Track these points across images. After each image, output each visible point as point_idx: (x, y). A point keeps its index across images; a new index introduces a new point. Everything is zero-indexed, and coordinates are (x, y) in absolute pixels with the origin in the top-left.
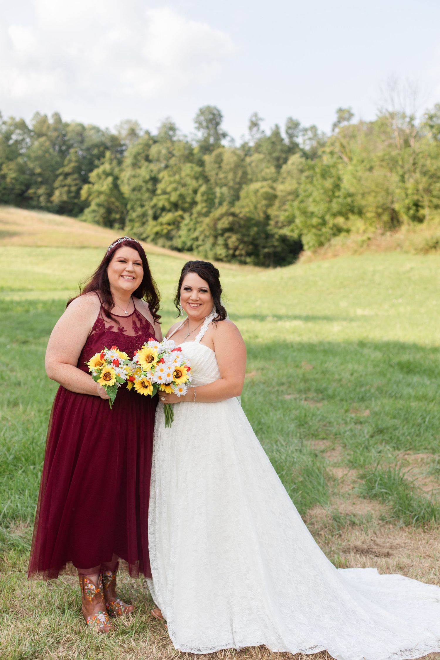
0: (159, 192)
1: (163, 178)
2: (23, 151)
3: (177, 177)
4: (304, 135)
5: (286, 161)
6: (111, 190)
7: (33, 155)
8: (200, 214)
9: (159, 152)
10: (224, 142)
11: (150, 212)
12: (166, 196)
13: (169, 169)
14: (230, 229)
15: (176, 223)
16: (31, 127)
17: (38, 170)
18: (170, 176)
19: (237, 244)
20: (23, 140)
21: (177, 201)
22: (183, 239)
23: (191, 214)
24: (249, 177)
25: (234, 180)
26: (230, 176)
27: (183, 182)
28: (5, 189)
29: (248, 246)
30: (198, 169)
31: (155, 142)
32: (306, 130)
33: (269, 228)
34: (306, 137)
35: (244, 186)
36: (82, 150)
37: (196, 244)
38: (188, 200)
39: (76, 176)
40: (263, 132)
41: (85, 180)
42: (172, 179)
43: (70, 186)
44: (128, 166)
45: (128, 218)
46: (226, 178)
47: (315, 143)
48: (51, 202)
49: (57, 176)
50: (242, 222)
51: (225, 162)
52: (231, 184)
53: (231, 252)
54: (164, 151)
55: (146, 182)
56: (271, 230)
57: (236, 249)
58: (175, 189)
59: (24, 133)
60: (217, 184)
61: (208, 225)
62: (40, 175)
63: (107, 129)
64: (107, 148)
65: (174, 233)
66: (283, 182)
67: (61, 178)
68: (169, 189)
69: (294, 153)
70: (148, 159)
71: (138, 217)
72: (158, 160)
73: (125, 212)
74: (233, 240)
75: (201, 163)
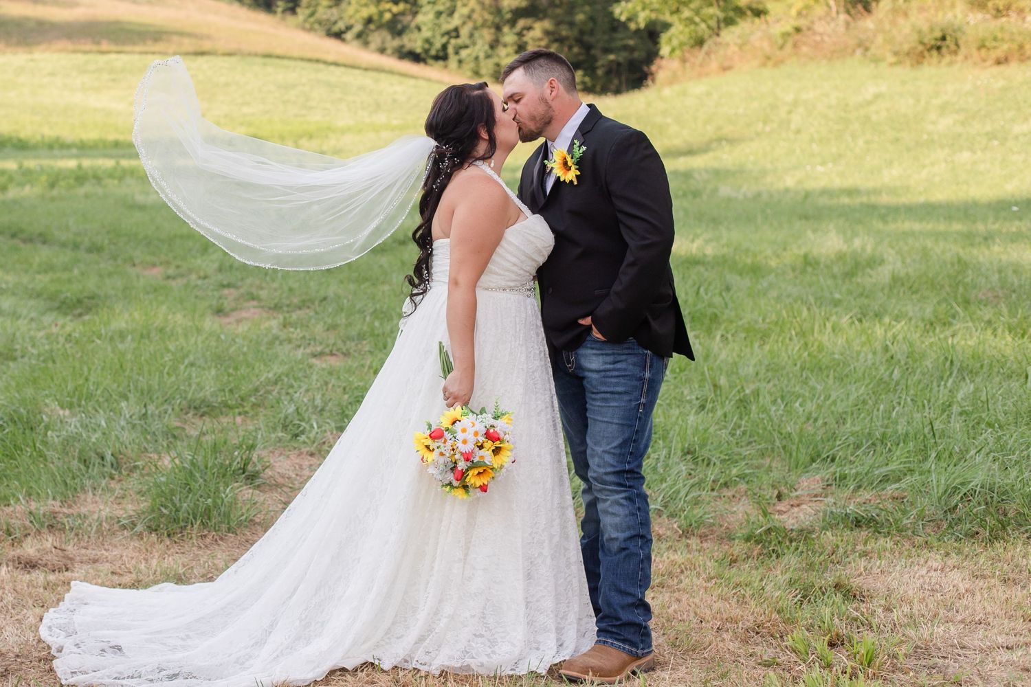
14: (529, 11)
19: (543, 43)
33: (618, 7)
37: (453, 43)
56: (621, 12)
65: (405, 20)
74: (536, 33)
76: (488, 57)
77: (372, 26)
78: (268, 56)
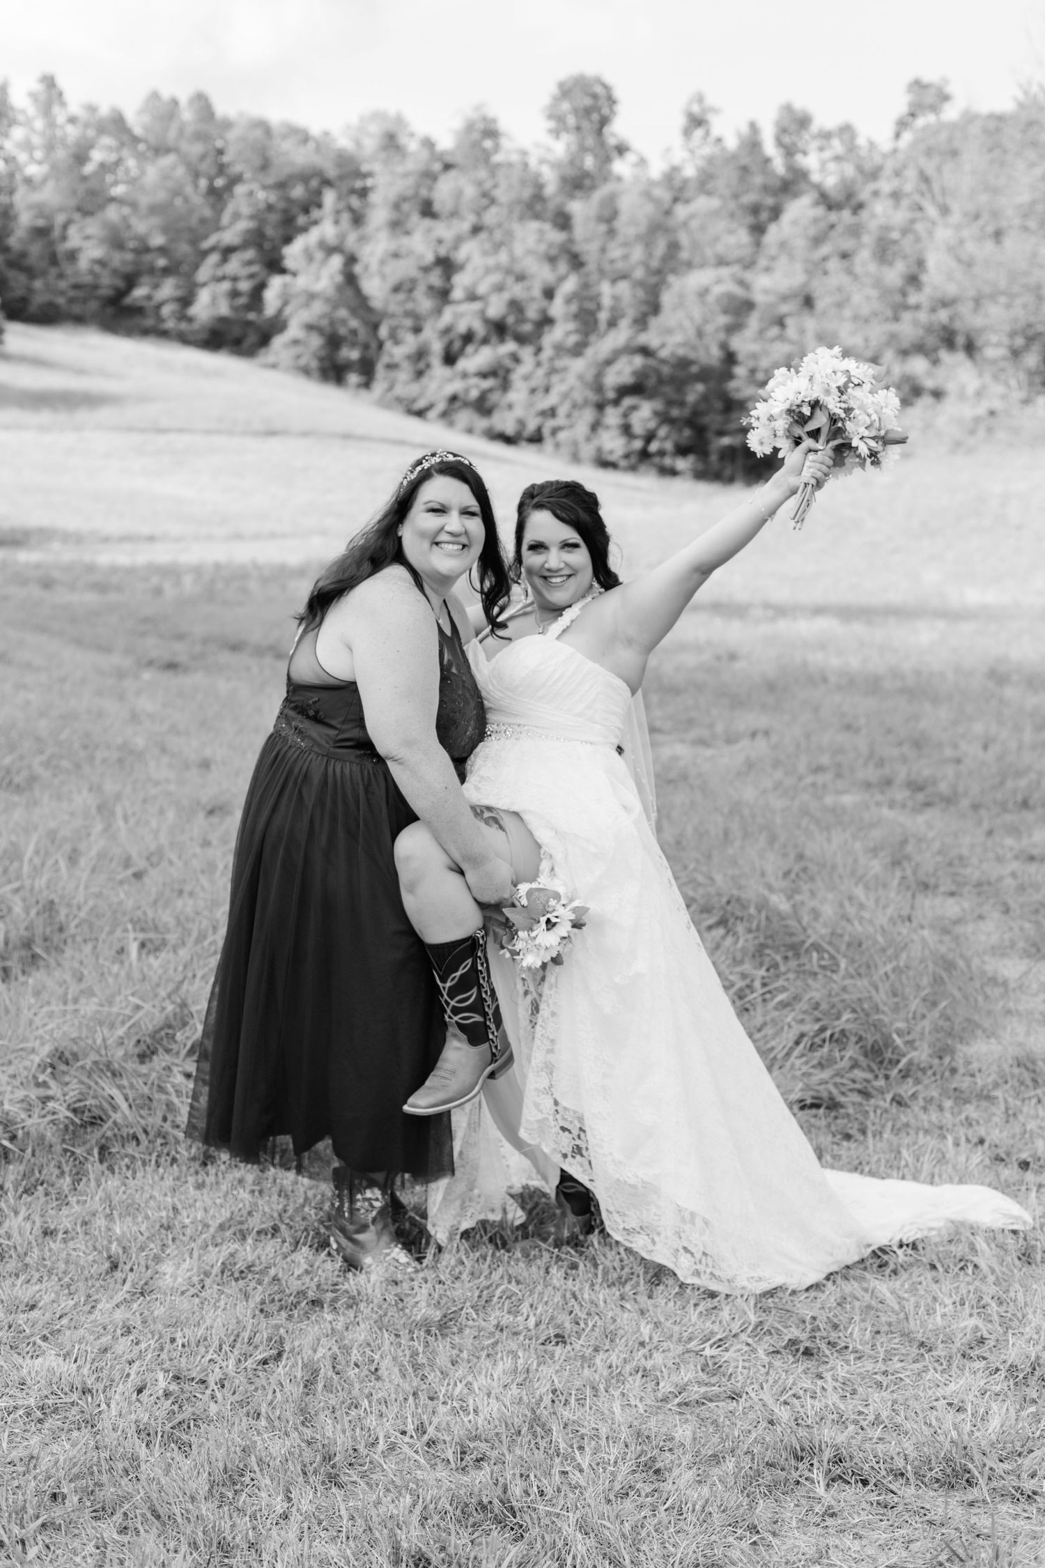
0: (457, 294)
1: (468, 259)
2: (119, 190)
3: (503, 257)
4: (821, 149)
5: (776, 213)
6: (339, 289)
7: (144, 201)
8: (559, 349)
9: (459, 194)
10: (620, 167)
11: (437, 347)
12: (477, 306)
13: (483, 235)
14: (636, 389)
15: (501, 373)
16: (138, 131)
17: (158, 240)
18: (485, 253)
19: (652, 425)
20: (118, 162)
21: (504, 318)
22: (518, 412)
23: (539, 350)
24: (684, 255)
25: (645, 264)
26: (637, 253)
27: (518, 268)
28: (76, 287)
29: (680, 430)
30: (557, 237)
31: (448, 167)
32: (826, 136)
33: (732, 385)
34: (828, 154)
35: (671, 278)
36: (265, 187)
37: (550, 424)
38: (532, 313)
39: (250, 254)
40: (719, 140)
41: (275, 265)
42: (491, 261)
43: (235, 279)
44: (378, 230)
45: (385, 359)
46: (625, 257)
47: (849, 170)
48: (190, 320)
49: (205, 254)
50: (666, 370)
51: (623, 218)
52: (639, 273)
53: (638, 444)
54: (470, 191)
55: (426, 270)
56: (738, 390)
57: (650, 437)
58: (500, 288)
59: (122, 144)
60: (602, 273)
61: (580, 377)
62: (162, 250)
63: (326, 134)
64: (327, 182)
65: (494, 397)
66: (768, 270)
67: (214, 258)
68: (482, 289)
69: (796, 195)
70: (428, 210)
71: (409, 357)
72: (454, 214)
73: (374, 345)
74: (644, 413)
75: (563, 221)
76: (588, 439)
77: (457, 404)
78: (347, 437)
